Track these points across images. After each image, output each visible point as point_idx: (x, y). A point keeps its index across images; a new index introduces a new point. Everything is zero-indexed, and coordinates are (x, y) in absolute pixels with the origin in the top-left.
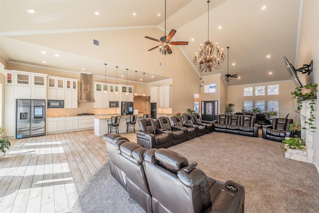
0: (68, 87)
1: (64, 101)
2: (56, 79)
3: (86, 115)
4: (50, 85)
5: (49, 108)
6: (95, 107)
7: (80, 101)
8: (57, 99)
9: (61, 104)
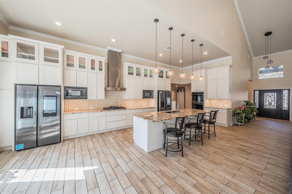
0: (93, 68)
1: (86, 88)
2: (76, 55)
3: (116, 108)
4: (68, 65)
5: (67, 99)
6: (126, 98)
7: (107, 89)
8: (78, 86)
9: (83, 94)
